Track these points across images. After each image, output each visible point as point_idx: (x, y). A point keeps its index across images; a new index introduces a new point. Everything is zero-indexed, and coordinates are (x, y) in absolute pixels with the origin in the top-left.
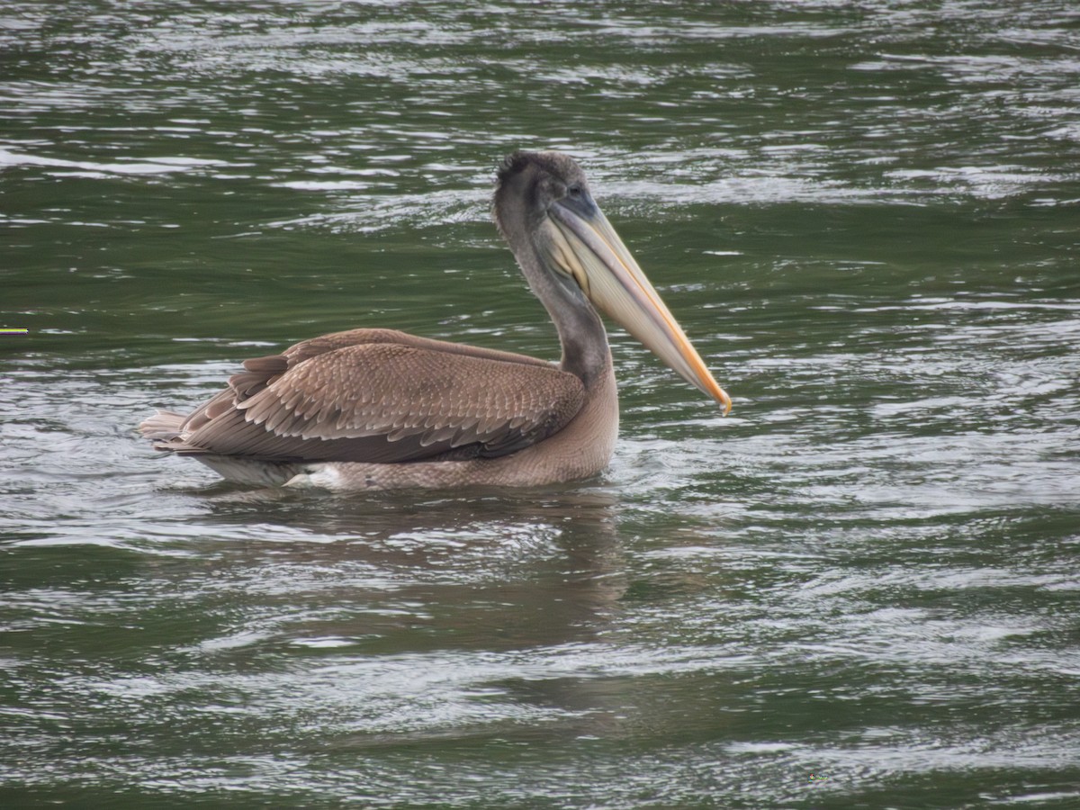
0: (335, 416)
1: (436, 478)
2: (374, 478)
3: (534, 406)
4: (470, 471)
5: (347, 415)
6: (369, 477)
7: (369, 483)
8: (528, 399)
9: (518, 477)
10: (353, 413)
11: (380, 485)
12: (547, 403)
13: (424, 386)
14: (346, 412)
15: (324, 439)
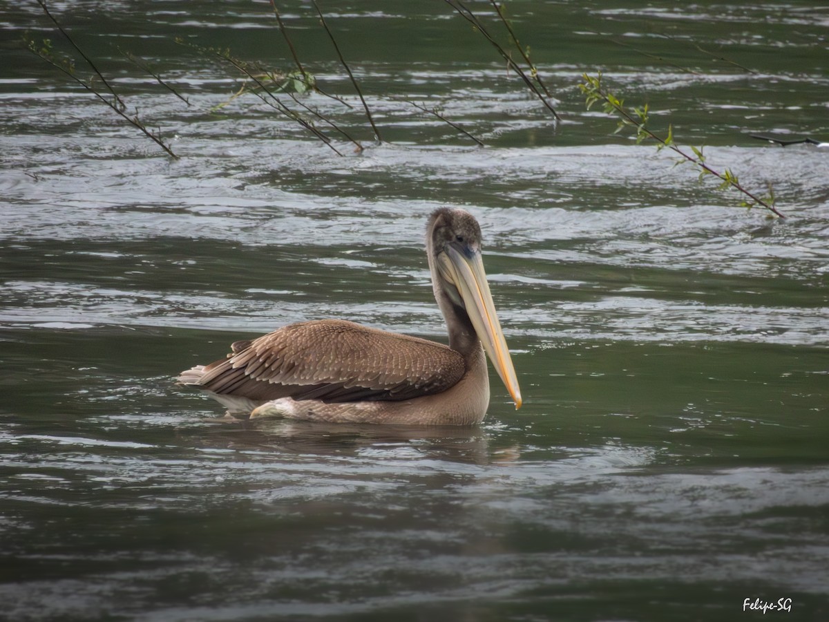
0: (291, 368)
1: (356, 415)
2: (314, 411)
3: (426, 369)
4: (380, 411)
5: (300, 368)
6: (311, 410)
7: (310, 414)
8: (422, 363)
9: (413, 417)
10: (304, 366)
11: (318, 416)
12: (434, 367)
13: (352, 351)
14: (298, 366)
15: (283, 384)
